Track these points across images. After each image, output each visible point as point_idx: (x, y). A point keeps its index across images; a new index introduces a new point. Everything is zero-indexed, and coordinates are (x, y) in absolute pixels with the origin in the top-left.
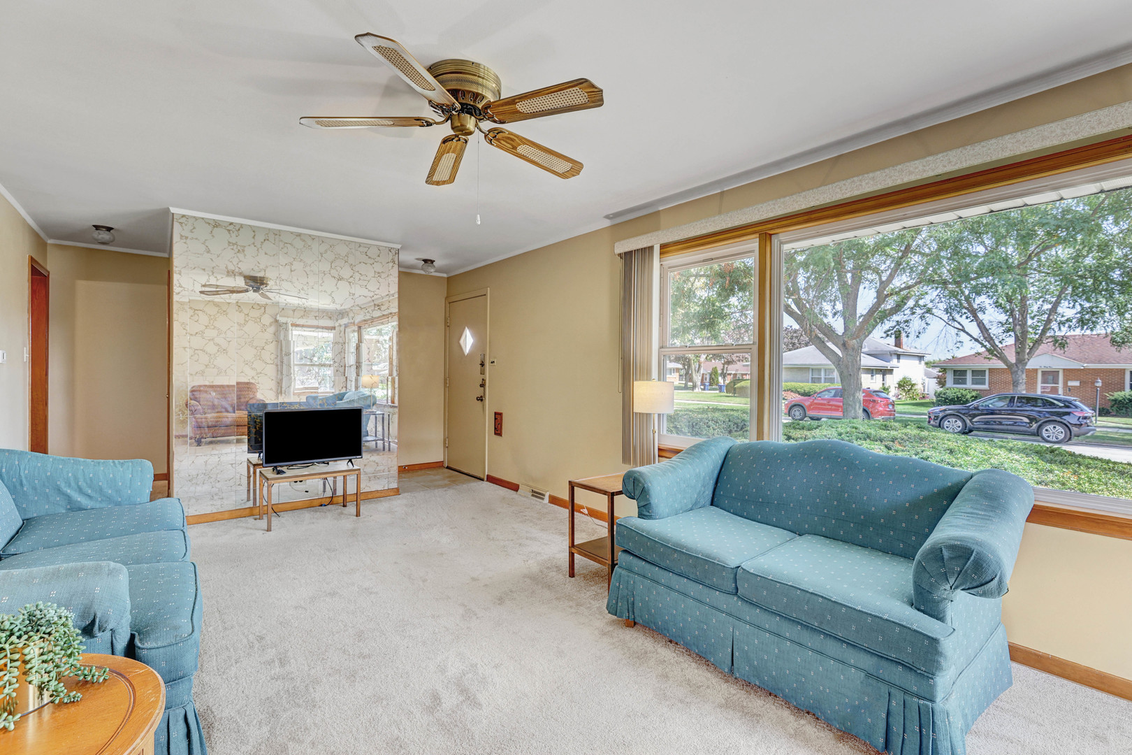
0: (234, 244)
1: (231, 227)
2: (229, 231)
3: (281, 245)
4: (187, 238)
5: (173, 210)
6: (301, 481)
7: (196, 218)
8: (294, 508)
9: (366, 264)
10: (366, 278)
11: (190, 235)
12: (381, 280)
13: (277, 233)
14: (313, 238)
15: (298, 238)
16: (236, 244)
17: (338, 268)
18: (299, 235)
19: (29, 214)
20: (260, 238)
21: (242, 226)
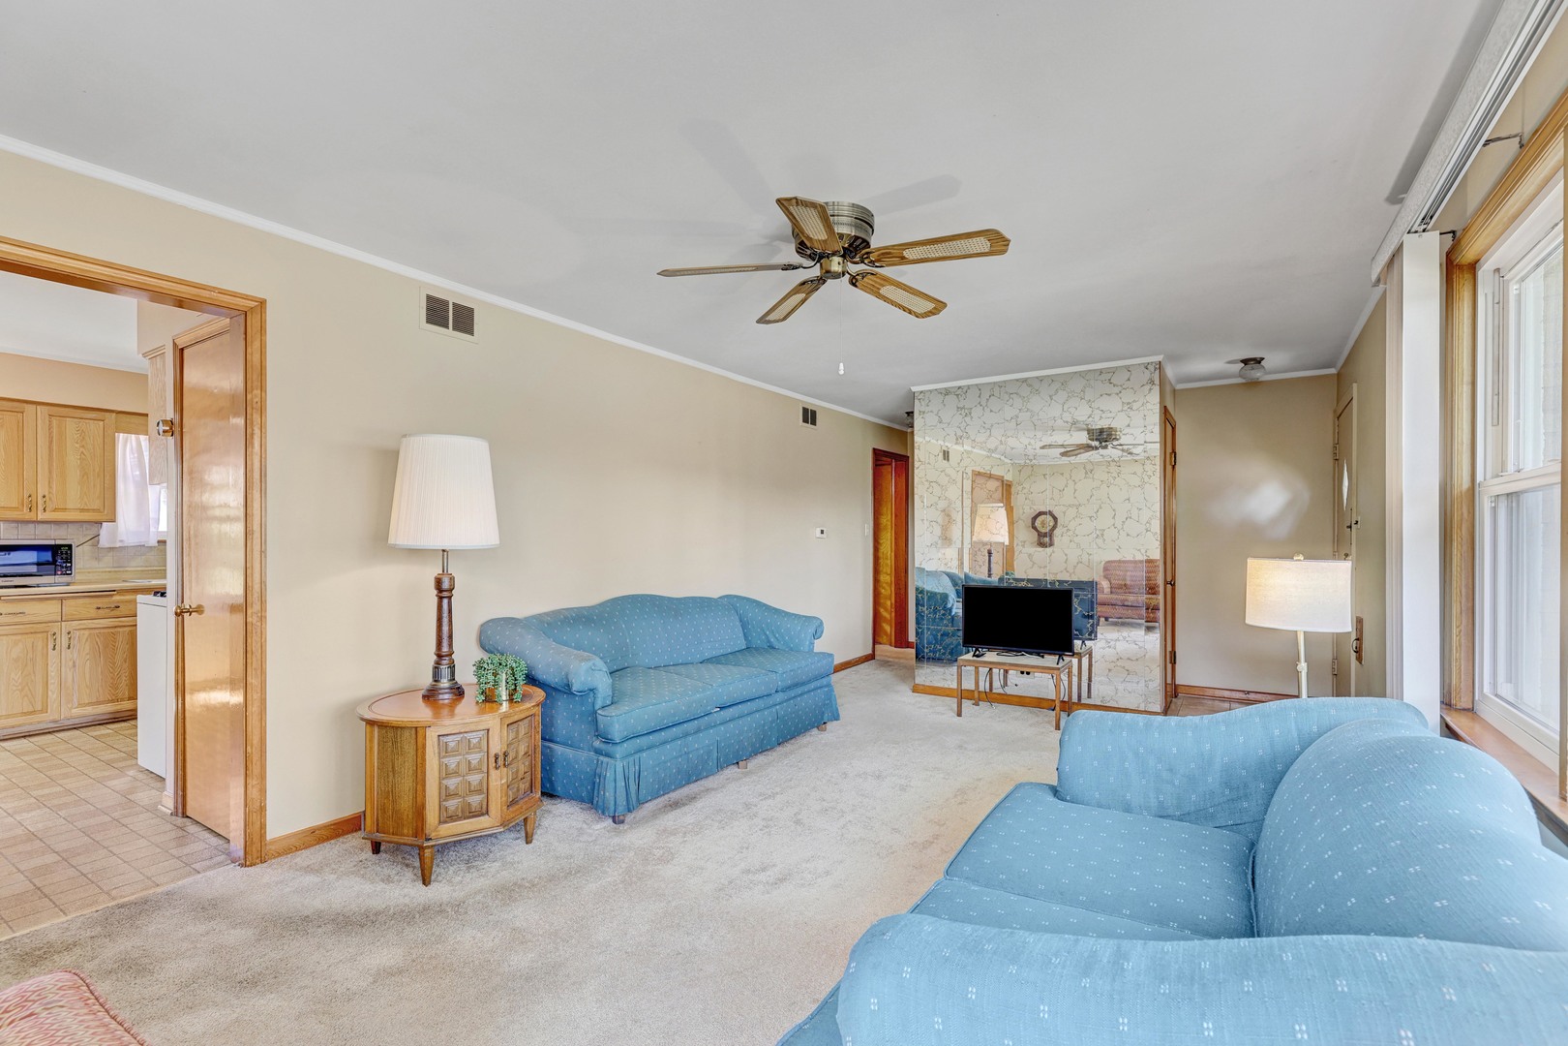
0: (962, 408)
1: (959, 392)
2: (957, 395)
3: (1006, 397)
4: (924, 412)
5: (914, 389)
6: (1028, 673)
7: (931, 391)
8: (1022, 701)
9: (1109, 395)
10: (1109, 415)
11: (927, 409)
12: (1131, 413)
13: (1001, 385)
14: (1041, 379)
15: (1025, 384)
16: (963, 408)
17: (1072, 410)
18: (1025, 380)
19: (871, 415)
20: (986, 394)
21: (969, 387)
